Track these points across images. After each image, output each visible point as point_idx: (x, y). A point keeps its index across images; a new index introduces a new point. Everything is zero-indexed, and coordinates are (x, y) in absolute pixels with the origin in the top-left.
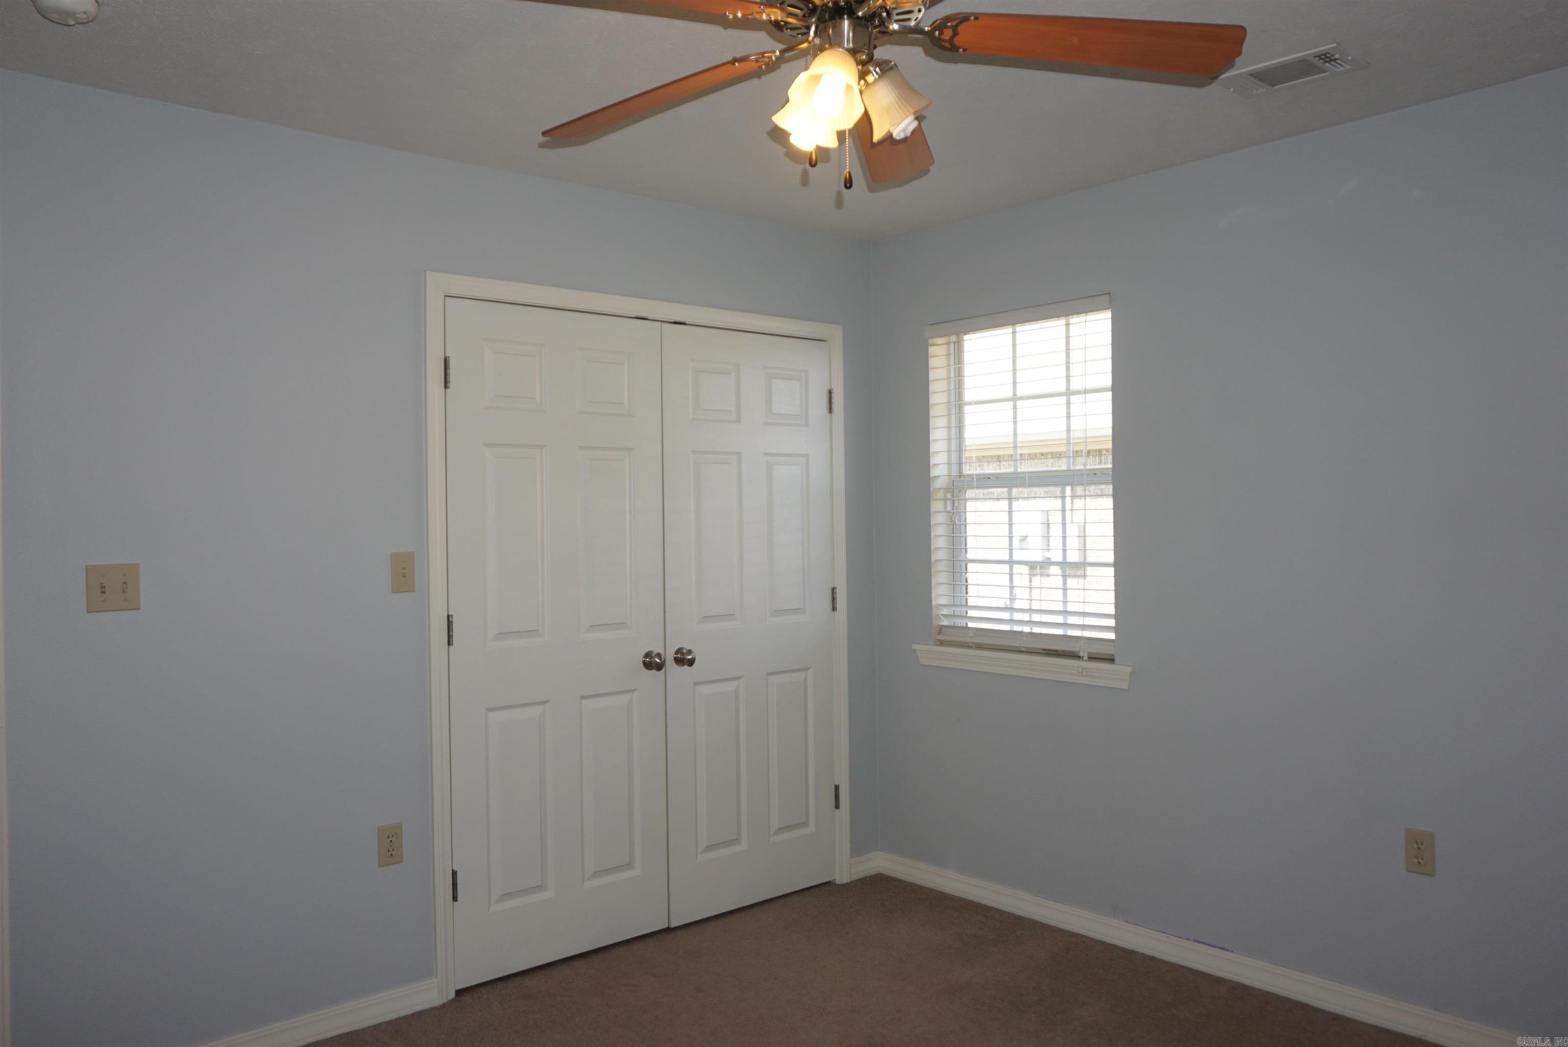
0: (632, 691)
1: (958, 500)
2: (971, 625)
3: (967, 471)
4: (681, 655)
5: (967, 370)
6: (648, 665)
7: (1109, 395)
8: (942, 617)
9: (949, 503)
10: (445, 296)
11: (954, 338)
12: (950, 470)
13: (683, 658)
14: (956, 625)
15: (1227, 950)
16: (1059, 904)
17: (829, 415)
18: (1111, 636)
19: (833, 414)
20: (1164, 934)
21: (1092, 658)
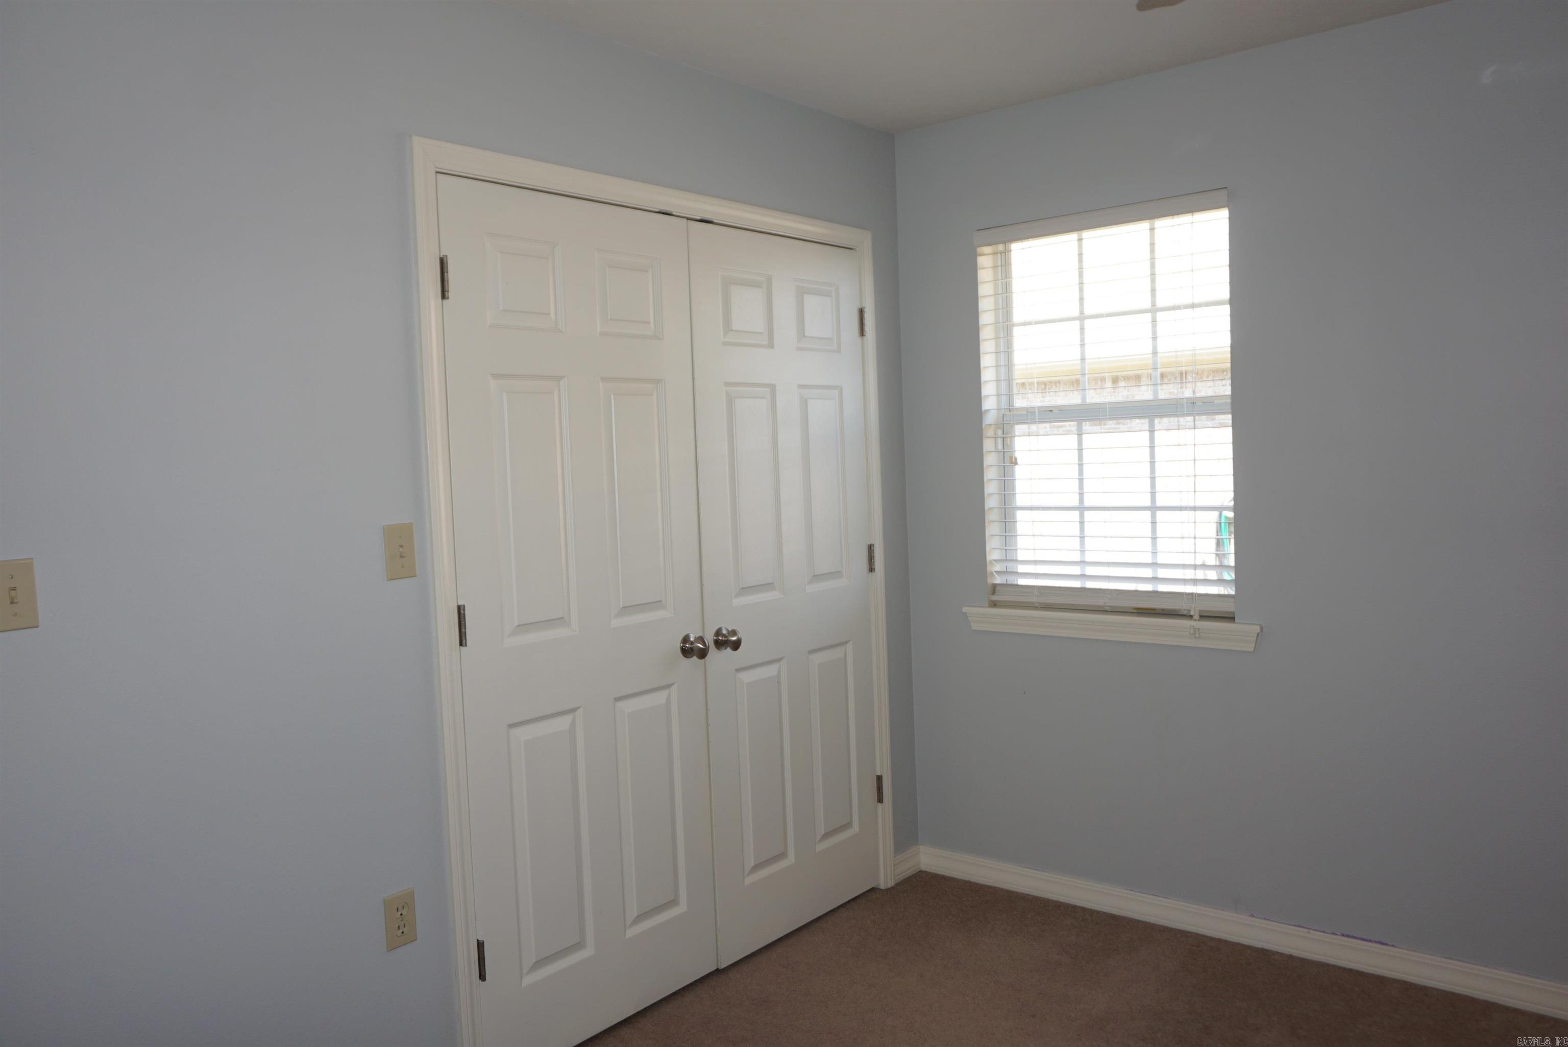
0: (669, 686)
1: (1010, 437)
2: (1022, 582)
3: (1019, 402)
4: (722, 637)
5: (1017, 285)
6: (687, 652)
7: (1227, 308)
8: (995, 573)
9: (1000, 441)
10: (437, 172)
11: (1001, 247)
12: (999, 402)
13: (727, 640)
14: (1008, 583)
15: (1386, 944)
16: (1161, 899)
17: (859, 339)
18: (1232, 591)
19: (865, 338)
20: (1302, 929)
21: (1204, 617)
